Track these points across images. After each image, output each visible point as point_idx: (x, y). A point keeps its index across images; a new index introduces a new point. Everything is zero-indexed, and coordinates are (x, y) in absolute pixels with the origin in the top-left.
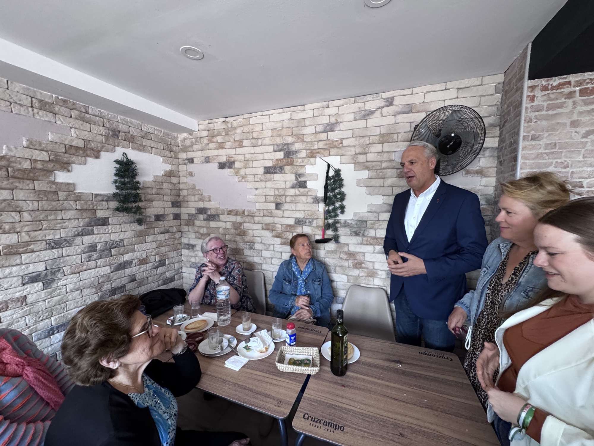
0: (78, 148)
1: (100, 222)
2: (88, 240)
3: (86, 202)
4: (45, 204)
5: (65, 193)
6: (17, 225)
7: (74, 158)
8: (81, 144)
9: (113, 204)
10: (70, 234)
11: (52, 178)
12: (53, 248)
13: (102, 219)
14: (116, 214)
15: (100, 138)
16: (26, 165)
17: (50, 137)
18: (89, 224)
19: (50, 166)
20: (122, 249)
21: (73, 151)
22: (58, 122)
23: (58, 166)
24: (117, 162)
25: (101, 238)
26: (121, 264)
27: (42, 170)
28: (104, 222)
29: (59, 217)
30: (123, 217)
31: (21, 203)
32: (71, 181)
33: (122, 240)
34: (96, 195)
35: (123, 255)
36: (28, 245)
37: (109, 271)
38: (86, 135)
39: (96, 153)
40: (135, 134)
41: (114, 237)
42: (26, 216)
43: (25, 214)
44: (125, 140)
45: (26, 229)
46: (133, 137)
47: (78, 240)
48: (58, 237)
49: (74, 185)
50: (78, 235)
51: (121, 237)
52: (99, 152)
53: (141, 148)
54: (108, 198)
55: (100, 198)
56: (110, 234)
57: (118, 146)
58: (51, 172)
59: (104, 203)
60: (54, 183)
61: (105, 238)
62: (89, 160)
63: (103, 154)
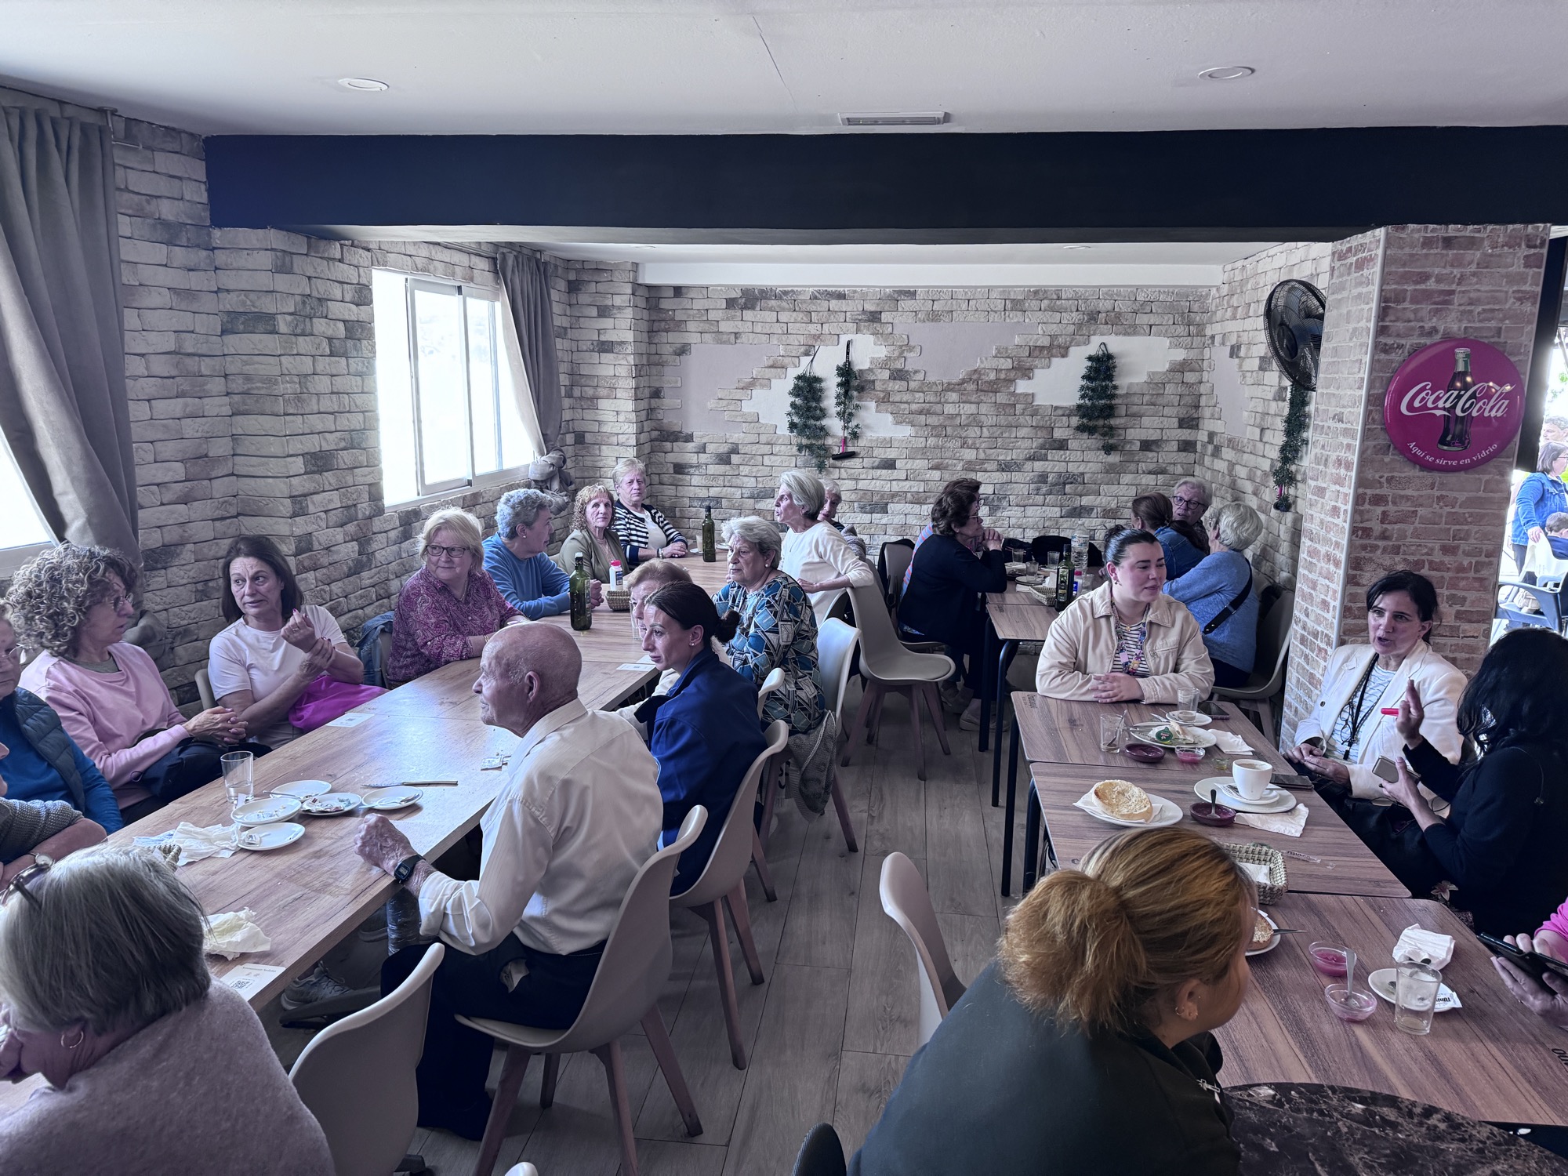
0: (1042, 348)
1: (1056, 445)
2: (1039, 466)
3: (1043, 417)
4: (1002, 420)
5: (1023, 406)
6: (978, 441)
7: (1037, 362)
8: (1046, 342)
9: (1075, 421)
10: (1021, 457)
11: (1012, 389)
12: (1003, 470)
13: (1059, 441)
14: (1079, 435)
15: (1071, 328)
16: (992, 376)
17: (1017, 340)
18: (1042, 447)
19: (1012, 374)
20: (1080, 487)
21: (1037, 353)
22: (1027, 320)
23: (1020, 374)
24: (1090, 358)
25: (1054, 466)
26: (1075, 508)
27: (1005, 380)
28: (1062, 445)
29: (1013, 436)
30: (1086, 441)
31: (983, 418)
32: (1030, 392)
33: (1083, 474)
34: (1057, 408)
35: (1081, 496)
36: (983, 464)
37: (1058, 515)
38: (1054, 329)
39: (1062, 351)
40: (1124, 309)
41: (1073, 468)
42: (986, 432)
43: (985, 429)
44: (1107, 323)
45: (983, 446)
46: (1119, 315)
47: (1028, 465)
48: (1009, 458)
49: (1033, 395)
50: (1029, 459)
51: (1081, 470)
52: (1068, 348)
53: (1132, 330)
54: (1069, 413)
55: (1060, 412)
56: (1067, 462)
57: (1094, 334)
58: (1011, 381)
59: (1064, 418)
60: (1013, 394)
61: (1060, 467)
62: (1055, 360)
63: (1072, 350)
